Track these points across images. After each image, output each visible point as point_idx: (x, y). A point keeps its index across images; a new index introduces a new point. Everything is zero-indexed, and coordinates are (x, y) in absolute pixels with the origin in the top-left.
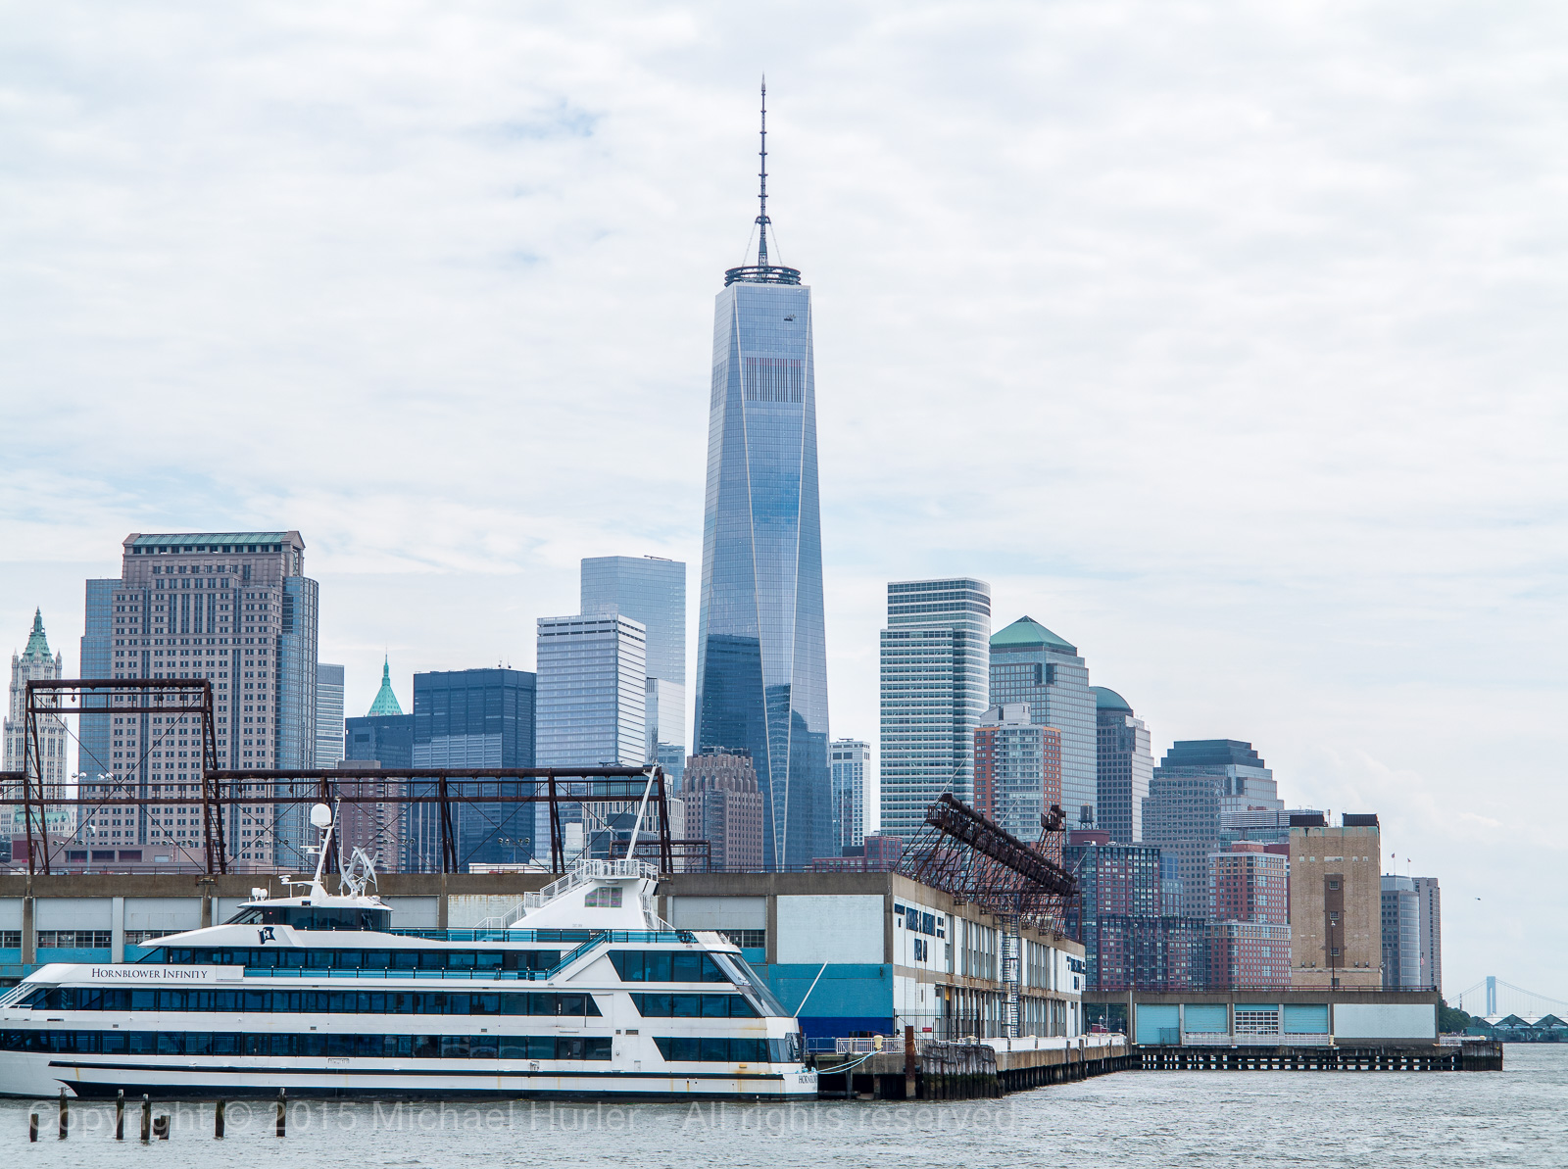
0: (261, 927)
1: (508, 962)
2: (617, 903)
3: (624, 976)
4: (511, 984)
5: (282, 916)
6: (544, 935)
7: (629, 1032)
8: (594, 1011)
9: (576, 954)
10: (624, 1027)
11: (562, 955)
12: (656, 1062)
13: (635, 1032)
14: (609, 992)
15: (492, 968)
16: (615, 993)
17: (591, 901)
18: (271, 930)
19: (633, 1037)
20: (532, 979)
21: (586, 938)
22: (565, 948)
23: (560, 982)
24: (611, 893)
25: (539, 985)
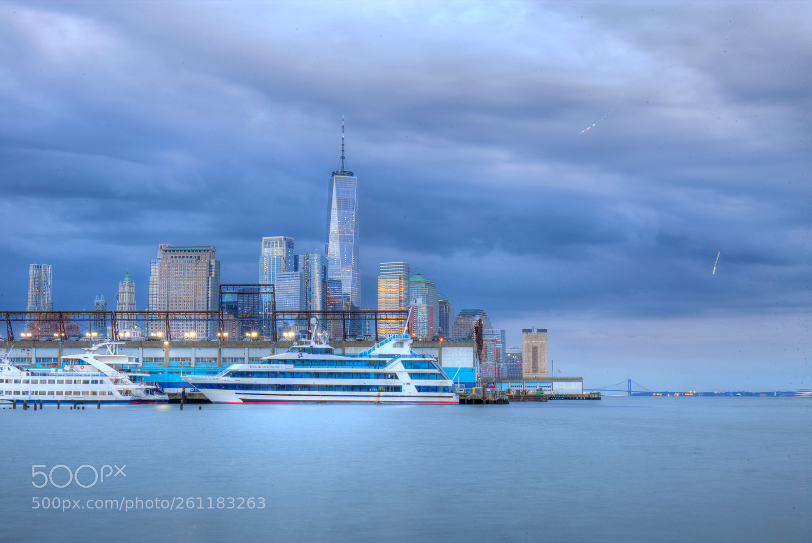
0: (299, 353)
1: (371, 364)
2: (402, 346)
3: (406, 367)
4: (372, 370)
5: (304, 350)
6: (381, 356)
7: (407, 384)
8: (396, 378)
9: (392, 361)
10: (406, 383)
11: (387, 362)
12: (415, 392)
13: (409, 384)
14: (401, 372)
15: (366, 365)
16: (403, 373)
17: (394, 346)
18: (301, 354)
19: (408, 385)
20: (378, 368)
21: (395, 357)
23: (387, 369)
24: (401, 344)
25: (381, 370)
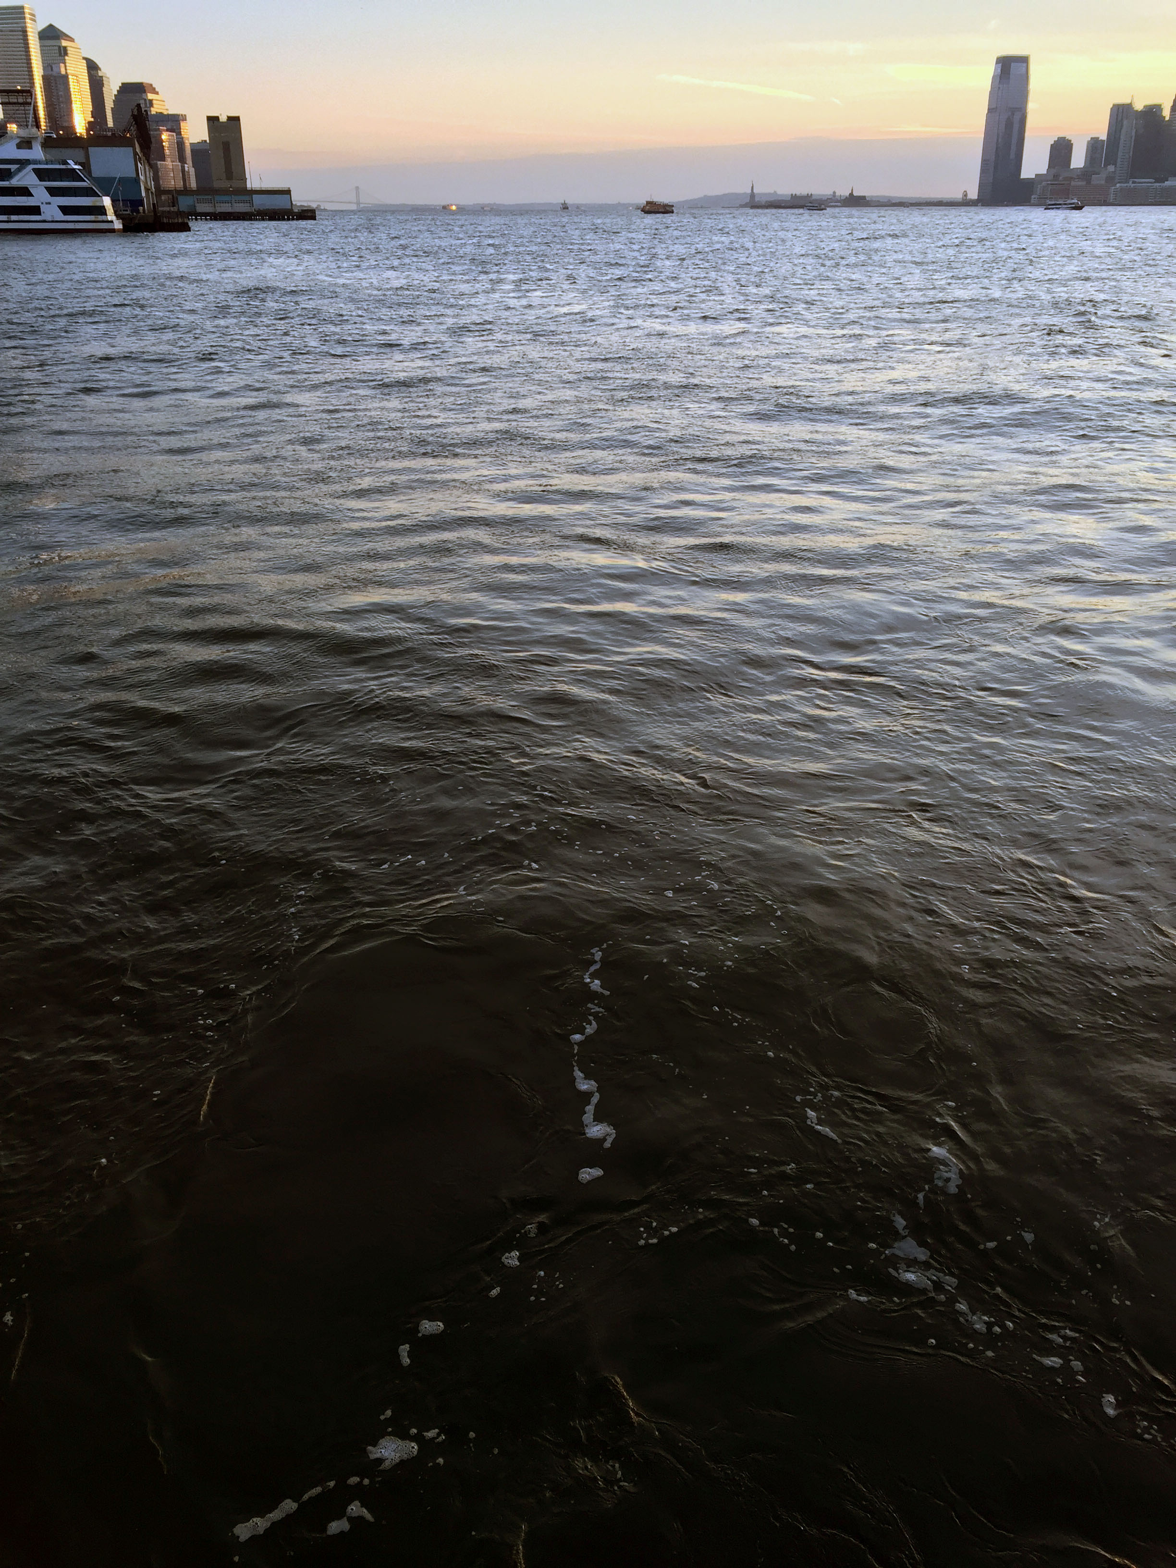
3: (41, 179)
7: (47, 203)
9: (19, 170)
10: (44, 201)
11: (13, 170)
12: (60, 216)
13: (50, 203)
14: (36, 186)
16: (38, 186)
17: (19, 147)
21: (21, 163)
22: (13, 167)
23: (15, 182)
24: (27, 143)
